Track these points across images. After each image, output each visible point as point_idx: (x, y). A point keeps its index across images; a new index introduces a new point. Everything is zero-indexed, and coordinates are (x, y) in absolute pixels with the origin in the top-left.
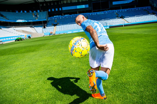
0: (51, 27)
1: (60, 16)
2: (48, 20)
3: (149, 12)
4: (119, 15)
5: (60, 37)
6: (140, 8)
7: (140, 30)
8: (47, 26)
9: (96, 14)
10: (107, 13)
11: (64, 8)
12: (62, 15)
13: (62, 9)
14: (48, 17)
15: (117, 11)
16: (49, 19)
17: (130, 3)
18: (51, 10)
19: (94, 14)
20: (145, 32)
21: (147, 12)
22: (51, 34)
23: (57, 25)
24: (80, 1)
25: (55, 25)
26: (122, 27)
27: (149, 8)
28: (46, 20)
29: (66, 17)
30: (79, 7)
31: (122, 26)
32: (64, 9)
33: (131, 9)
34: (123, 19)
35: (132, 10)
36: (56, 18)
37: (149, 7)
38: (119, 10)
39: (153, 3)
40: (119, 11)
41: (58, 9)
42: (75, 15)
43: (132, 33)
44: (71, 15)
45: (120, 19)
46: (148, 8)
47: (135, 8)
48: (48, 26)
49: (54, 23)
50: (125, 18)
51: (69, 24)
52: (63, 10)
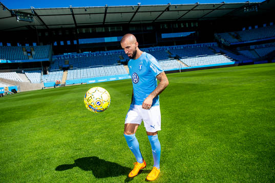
0: (58, 72)
1: (75, 54)
2: (52, 60)
3: (215, 51)
4: (172, 54)
5: (74, 89)
6: (202, 44)
7: (205, 78)
8: (49, 71)
10: (153, 50)
11: (82, 41)
12: (78, 53)
13: (78, 42)
14: (52, 55)
15: (169, 48)
16: (55, 58)
17: (187, 36)
18: (59, 43)
20: (212, 81)
21: (213, 50)
22: (57, 85)
23: (70, 69)
24: (109, 31)
25: (65, 69)
26: (178, 73)
27: (216, 44)
28: (48, 60)
29: (86, 55)
30: (107, 40)
31: (178, 71)
32: (82, 43)
33: (190, 45)
34: (179, 60)
35: (191, 47)
36: (67, 56)
37: (214, 43)
38: (172, 46)
39: (220, 38)
40: (172, 48)
41: (72, 43)
42: (101, 52)
43: (193, 83)
44: (95, 53)
45: (175, 60)
46: (213, 45)
47: (195, 45)
48: (52, 71)
49: (64, 66)
50: (181, 60)
51: (91, 68)
52: (80, 43)
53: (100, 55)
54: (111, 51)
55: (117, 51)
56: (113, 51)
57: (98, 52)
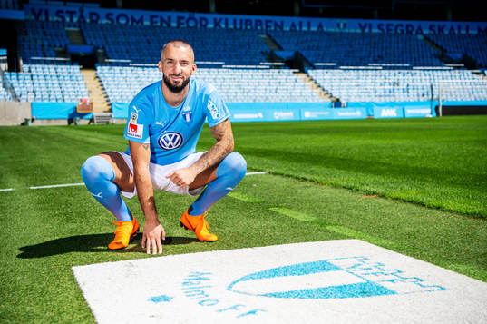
9: (320, 26)
10: (375, 30)
12: (113, 6)
15: (431, 28)
19: (305, 29)
29: (142, 20)
36: (71, 14)
38: (442, 23)
40: (441, 29)
42: (198, 16)
44: (174, 15)
53: (192, 24)
54: (231, 17)
55: (253, 18)
56: (239, 17)
57: (186, 15)
